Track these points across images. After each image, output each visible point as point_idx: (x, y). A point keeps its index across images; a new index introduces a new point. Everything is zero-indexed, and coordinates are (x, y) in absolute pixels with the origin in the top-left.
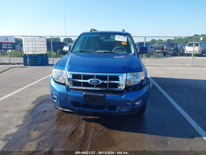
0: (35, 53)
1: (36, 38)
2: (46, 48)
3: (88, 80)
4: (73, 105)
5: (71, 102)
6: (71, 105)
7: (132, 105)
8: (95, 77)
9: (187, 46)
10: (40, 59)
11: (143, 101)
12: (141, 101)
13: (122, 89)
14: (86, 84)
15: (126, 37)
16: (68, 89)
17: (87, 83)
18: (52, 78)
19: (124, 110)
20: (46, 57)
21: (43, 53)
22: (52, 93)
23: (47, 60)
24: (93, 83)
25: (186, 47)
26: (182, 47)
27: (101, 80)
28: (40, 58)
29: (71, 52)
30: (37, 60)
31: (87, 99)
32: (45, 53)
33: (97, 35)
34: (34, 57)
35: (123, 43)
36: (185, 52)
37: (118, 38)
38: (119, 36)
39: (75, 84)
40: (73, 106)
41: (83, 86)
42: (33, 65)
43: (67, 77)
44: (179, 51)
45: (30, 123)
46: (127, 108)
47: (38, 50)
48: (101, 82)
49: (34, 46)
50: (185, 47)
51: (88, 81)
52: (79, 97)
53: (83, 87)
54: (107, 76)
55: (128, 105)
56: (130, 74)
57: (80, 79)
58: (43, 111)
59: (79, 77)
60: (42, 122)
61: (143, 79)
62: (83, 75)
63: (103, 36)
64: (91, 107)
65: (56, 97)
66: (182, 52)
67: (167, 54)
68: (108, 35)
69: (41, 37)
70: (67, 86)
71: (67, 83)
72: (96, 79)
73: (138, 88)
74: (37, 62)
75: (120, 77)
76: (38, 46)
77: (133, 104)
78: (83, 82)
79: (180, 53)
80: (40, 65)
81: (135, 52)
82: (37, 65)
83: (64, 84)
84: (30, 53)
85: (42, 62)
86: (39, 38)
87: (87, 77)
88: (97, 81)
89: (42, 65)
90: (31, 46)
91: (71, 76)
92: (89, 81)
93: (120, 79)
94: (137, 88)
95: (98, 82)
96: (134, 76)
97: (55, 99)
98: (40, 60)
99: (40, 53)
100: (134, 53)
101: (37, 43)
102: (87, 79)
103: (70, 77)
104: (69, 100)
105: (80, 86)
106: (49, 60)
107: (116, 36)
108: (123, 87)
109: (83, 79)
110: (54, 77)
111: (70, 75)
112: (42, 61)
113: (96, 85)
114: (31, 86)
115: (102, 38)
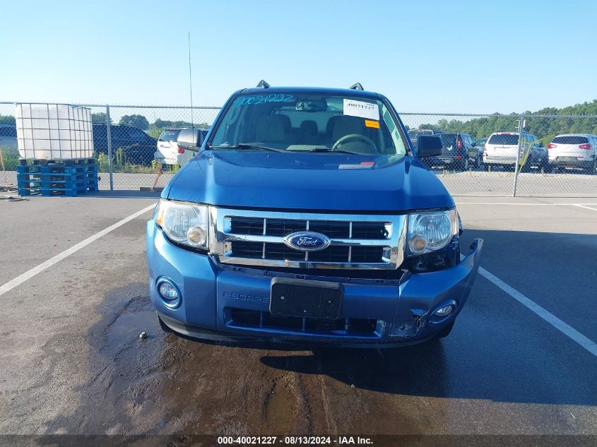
0: (56, 156)
1: (59, 108)
2: (90, 142)
3: (285, 238)
4: (232, 321)
5: (226, 308)
6: (225, 321)
7: (427, 318)
8: (308, 228)
9: (490, 143)
10: (73, 174)
11: (457, 303)
12: (454, 303)
13: (395, 265)
14: (277, 251)
15: (376, 106)
16: (218, 268)
17: (282, 245)
18: (159, 233)
19: (402, 332)
20: (90, 169)
21: (83, 157)
22: (161, 280)
23: (93, 179)
24: (302, 246)
25: (487, 145)
26: (474, 145)
27: (330, 237)
28: (74, 171)
29: (207, 148)
30: (63, 178)
31: (282, 298)
32: (87, 157)
33: (286, 97)
34: (53, 169)
35: (368, 124)
36: (484, 158)
37: (351, 109)
38: (354, 102)
39: (240, 249)
40: (231, 324)
41: (268, 257)
42: (52, 194)
43: (212, 229)
44: (467, 157)
45: (113, 378)
46: (410, 327)
47: (67, 145)
48: (328, 242)
49: (55, 135)
50: (484, 145)
51: (287, 240)
52: (253, 294)
53: (266, 258)
54: (348, 222)
55: (415, 316)
56: (418, 219)
57: (259, 233)
58: (141, 336)
59: (254, 227)
60: (150, 372)
61: (455, 233)
62: (268, 219)
63: (303, 101)
64: (294, 324)
65: (174, 293)
66: (474, 160)
67: (435, 165)
68: (320, 97)
69: (74, 106)
70: (213, 258)
71: (213, 246)
72: (313, 234)
73: (441, 261)
74: (62, 186)
75: (388, 228)
76: (66, 135)
77: (431, 312)
78: (268, 244)
79: (470, 163)
80: (75, 193)
81: (407, 151)
82: (62, 194)
83: (202, 251)
84: (40, 155)
85: (78, 185)
86: (71, 108)
87: (281, 226)
88: (314, 238)
89: (81, 192)
90: (45, 134)
91: (228, 225)
92: (290, 240)
93: (388, 233)
94: (439, 261)
95: (320, 243)
96: (426, 223)
97: (168, 300)
98: (74, 178)
99: (74, 157)
100: (405, 153)
101: (65, 124)
102: (281, 234)
103: (224, 226)
104: (221, 304)
105: (259, 256)
106: (100, 179)
107: (346, 102)
108: (398, 260)
109: (268, 234)
110: (165, 229)
111: (224, 221)
112: (81, 181)
113: (310, 253)
114: (69, 258)
115: (300, 109)
